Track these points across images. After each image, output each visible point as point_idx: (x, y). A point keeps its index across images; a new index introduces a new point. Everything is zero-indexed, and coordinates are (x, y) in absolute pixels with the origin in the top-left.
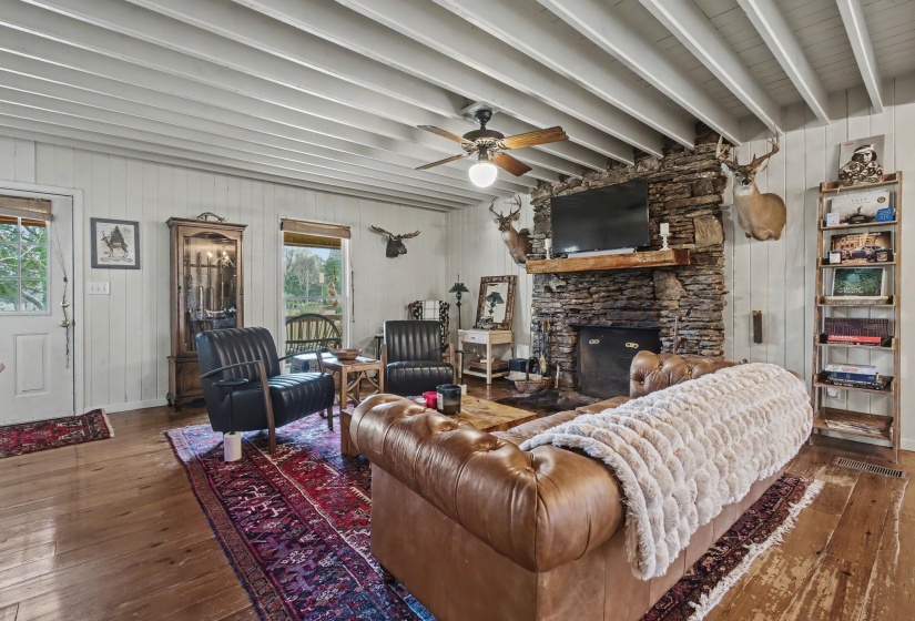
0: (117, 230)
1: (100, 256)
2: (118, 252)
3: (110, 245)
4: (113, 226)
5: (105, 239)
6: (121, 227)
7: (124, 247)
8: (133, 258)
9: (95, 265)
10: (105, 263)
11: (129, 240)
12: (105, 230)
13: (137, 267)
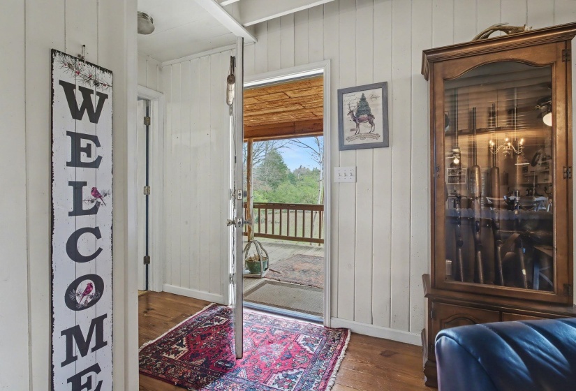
0: (363, 99)
1: (347, 134)
2: (364, 127)
3: (357, 119)
4: (359, 95)
5: (351, 112)
6: (368, 94)
7: (370, 119)
8: (381, 134)
9: (343, 147)
10: (351, 143)
11: (376, 110)
12: (352, 100)
13: (385, 144)
